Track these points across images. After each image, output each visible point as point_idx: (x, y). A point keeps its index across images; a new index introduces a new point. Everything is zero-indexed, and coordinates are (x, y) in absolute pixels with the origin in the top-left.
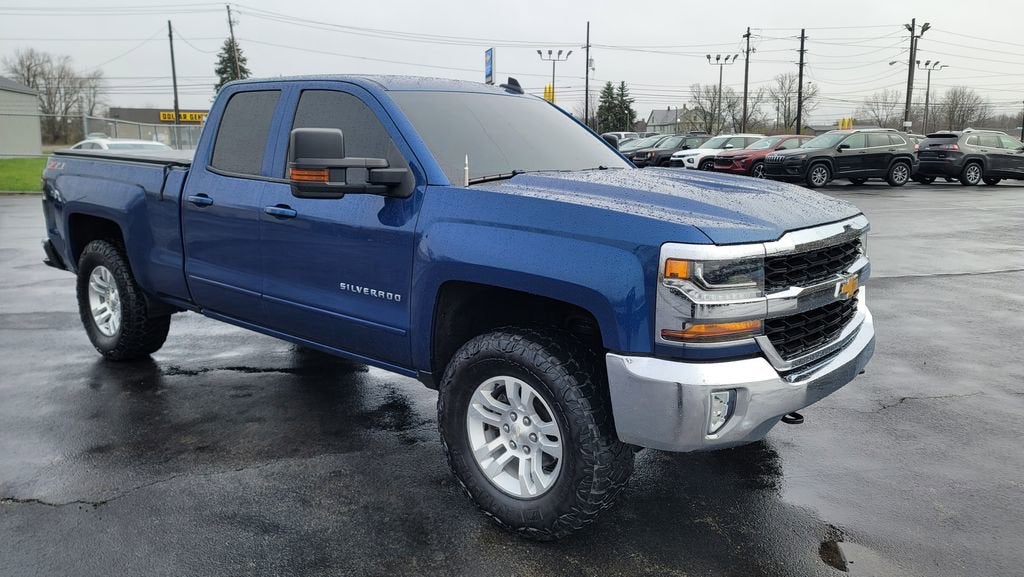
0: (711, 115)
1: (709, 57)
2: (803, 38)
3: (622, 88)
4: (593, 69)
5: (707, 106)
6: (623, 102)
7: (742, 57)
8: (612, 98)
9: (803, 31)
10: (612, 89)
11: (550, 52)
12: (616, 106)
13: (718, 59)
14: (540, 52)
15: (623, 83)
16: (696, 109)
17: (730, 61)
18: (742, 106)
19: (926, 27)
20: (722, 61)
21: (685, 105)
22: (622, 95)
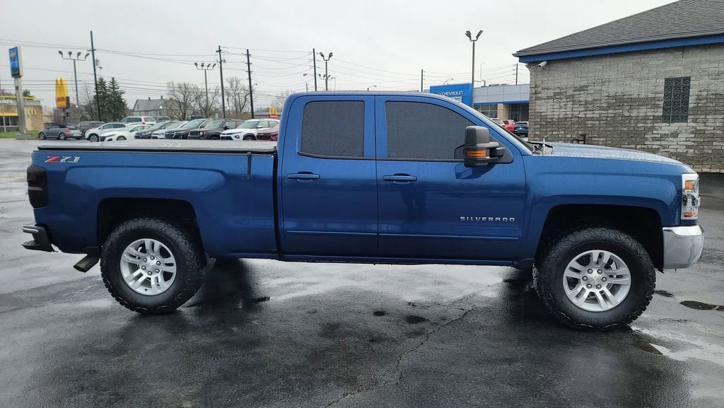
0: (185, 104)
1: (196, 64)
2: (248, 55)
3: (113, 82)
4: (101, 68)
5: (181, 98)
6: (115, 93)
7: (218, 66)
8: (105, 89)
9: (248, 50)
10: (105, 82)
11: (70, 53)
12: (109, 96)
13: (203, 66)
14: (61, 53)
15: (113, 78)
16: (171, 99)
17: (210, 68)
18: (205, 97)
19: (331, 55)
20: (205, 67)
21: (162, 97)
22: (114, 88)
